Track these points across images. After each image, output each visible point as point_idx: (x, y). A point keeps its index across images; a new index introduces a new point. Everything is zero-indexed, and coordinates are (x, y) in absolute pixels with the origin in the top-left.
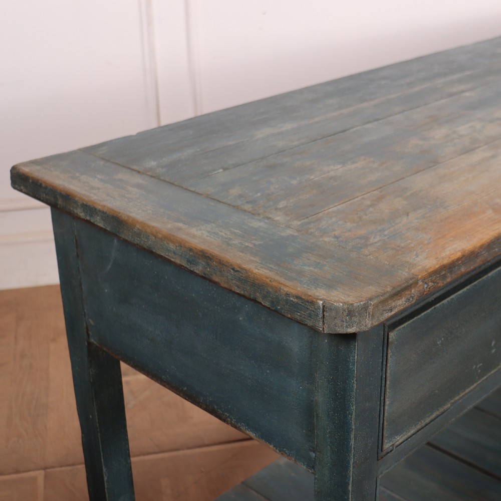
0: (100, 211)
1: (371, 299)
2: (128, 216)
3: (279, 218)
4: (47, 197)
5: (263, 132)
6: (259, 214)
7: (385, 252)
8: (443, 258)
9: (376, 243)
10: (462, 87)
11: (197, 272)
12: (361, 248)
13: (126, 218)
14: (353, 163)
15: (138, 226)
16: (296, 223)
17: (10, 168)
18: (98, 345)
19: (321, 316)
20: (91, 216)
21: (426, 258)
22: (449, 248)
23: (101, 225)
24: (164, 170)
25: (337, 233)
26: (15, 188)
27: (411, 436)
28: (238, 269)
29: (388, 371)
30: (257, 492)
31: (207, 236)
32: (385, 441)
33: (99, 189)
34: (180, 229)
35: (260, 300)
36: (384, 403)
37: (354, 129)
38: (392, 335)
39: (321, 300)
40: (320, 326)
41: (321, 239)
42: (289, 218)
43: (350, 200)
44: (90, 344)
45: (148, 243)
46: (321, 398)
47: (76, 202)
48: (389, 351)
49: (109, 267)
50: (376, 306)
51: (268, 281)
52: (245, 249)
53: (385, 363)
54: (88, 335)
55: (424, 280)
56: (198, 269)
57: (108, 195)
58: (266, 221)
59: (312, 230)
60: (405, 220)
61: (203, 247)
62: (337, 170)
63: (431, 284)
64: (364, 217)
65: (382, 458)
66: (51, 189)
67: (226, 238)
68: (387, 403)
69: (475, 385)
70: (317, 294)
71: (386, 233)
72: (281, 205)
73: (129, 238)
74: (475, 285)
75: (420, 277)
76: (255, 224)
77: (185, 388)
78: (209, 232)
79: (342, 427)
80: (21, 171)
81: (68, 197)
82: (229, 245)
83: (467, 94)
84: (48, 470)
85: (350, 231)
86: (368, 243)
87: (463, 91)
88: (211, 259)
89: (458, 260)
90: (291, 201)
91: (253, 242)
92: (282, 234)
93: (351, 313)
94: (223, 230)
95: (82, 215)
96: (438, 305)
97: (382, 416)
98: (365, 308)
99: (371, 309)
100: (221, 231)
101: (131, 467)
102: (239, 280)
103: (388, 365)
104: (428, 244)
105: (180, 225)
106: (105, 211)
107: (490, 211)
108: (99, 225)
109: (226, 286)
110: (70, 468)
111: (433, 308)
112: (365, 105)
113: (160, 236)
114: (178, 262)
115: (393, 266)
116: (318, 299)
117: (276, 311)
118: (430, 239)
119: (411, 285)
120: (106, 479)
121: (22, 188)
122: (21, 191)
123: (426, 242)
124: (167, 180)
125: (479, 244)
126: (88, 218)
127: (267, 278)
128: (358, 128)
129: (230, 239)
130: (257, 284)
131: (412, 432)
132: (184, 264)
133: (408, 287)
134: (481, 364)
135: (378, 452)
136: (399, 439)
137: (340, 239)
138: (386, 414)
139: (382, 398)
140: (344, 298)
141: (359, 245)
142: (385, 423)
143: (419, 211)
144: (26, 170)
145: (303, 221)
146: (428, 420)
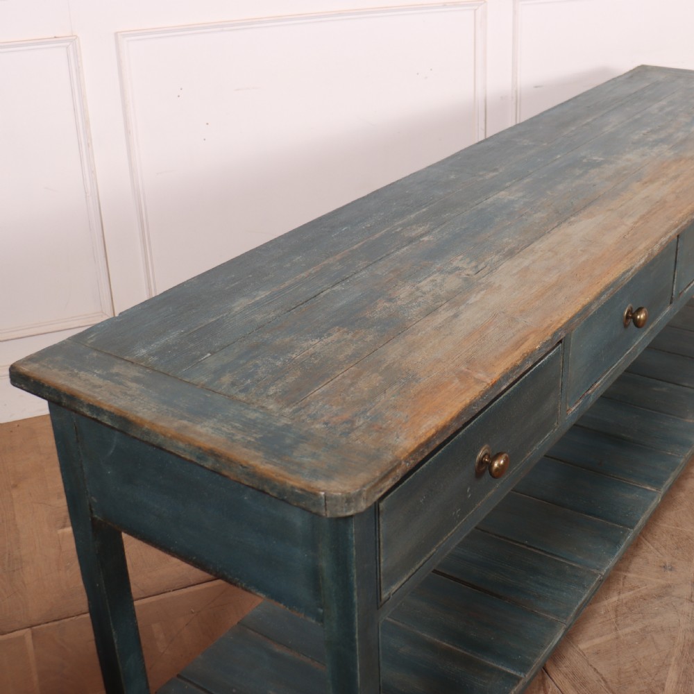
0: (107, 411)
1: (364, 486)
2: (137, 417)
3: (272, 406)
4: (50, 396)
5: (240, 304)
6: (253, 404)
7: (370, 435)
8: (420, 437)
9: (361, 426)
10: (421, 230)
11: (207, 466)
12: (349, 433)
13: (134, 419)
14: (329, 335)
15: (146, 426)
16: (287, 410)
17: (9, 367)
18: (102, 520)
19: (323, 504)
20: (98, 415)
21: (406, 439)
22: (425, 426)
23: (109, 423)
24: (156, 359)
25: (325, 418)
26: (14, 385)
27: (404, 584)
28: (246, 465)
29: (381, 535)
30: (253, 630)
31: (212, 433)
32: (383, 592)
33: (100, 387)
34: (186, 427)
35: (268, 491)
36: (380, 561)
37: (324, 293)
38: (382, 505)
39: (323, 491)
40: (323, 512)
41: (313, 427)
42: (281, 406)
43: (332, 380)
44: (93, 519)
45: (159, 440)
46: (325, 564)
47: (81, 402)
48: (381, 518)
49: (111, 452)
50: (369, 491)
51: (274, 475)
52: (248, 445)
53: (377, 529)
54: (92, 511)
55: (406, 460)
56: (209, 464)
57: (111, 394)
58: (261, 411)
59: (303, 418)
60: (383, 398)
61: (210, 445)
62: (315, 345)
63: (412, 462)
64: (347, 398)
65: (381, 606)
66: (54, 389)
67: (229, 434)
68: (382, 560)
69: (456, 528)
70: (319, 486)
71: (368, 414)
72: (272, 391)
73: (139, 436)
74: (449, 446)
75: (402, 458)
76: (252, 415)
77: (194, 558)
78: (212, 428)
79: (346, 588)
80: (21, 370)
81: (72, 397)
82: (234, 441)
83: (426, 239)
84: (35, 628)
85: (337, 415)
86: (354, 427)
87: (422, 235)
88: (219, 457)
89: (433, 436)
90: (280, 385)
91: (255, 435)
92: (278, 424)
93: (349, 500)
94: (225, 425)
95: (88, 413)
96: (418, 471)
97: (378, 572)
98: (360, 494)
99: (364, 494)
100: (223, 427)
101: (137, 627)
102: (248, 474)
103: (381, 530)
104: (406, 422)
105: (185, 422)
106: (112, 411)
107: (457, 381)
108: (107, 423)
109: (235, 479)
110: (57, 623)
111: (414, 474)
112: (331, 260)
113: (169, 435)
114: (188, 457)
115: (378, 450)
116: (320, 491)
117: (283, 500)
118: (407, 416)
119: (396, 466)
120: (115, 641)
121: (23, 386)
122: (22, 388)
123: (404, 421)
124: (161, 370)
125: (449, 418)
126: (95, 416)
127: (273, 473)
128: (328, 291)
129: (233, 435)
130: (264, 479)
131: (405, 579)
132: (194, 459)
133: (394, 469)
134: (459, 510)
135: (378, 603)
136: (394, 588)
137: (329, 425)
138: (382, 570)
139: (378, 558)
140: (341, 488)
141: (347, 430)
142: (382, 577)
143: (394, 388)
144: (25, 369)
145: (294, 408)
146: (417, 567)
